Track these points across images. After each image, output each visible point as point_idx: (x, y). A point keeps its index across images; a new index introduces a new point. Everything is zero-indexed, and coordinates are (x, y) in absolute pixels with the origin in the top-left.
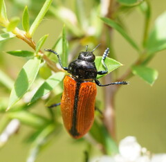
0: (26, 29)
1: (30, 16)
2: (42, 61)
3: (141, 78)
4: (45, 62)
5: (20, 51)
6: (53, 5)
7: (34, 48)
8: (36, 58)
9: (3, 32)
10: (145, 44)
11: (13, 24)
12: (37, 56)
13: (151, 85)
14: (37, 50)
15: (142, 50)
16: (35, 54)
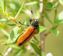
0: (14, 17)
1: (15, 13)
2: (19, 28)
3: (53, 33)
4: (20, 28)
5: (12, 24)
6: (23, 9)
7: (17, 23)
8: (17, 27)
9: (6, 18)
10: (55, 22)
11: (9, 15)
12: (18, 26)
13: (57, 36)
14: (18, 24)
15: (54, 24)
16: (17, 25)
